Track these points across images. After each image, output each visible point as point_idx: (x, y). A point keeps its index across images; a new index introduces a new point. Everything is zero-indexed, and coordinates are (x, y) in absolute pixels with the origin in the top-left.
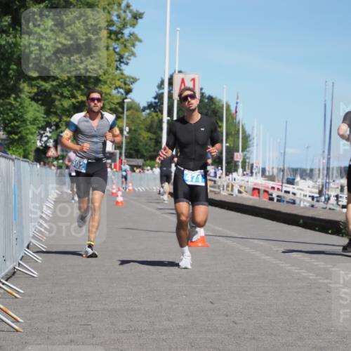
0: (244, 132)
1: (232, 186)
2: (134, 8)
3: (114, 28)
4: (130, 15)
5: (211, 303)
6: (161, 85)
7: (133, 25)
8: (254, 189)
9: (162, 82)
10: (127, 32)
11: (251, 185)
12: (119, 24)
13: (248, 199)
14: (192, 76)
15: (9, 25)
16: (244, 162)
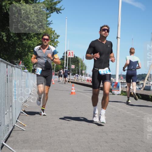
0: (85, 65)
1: (82, 79)
2: (57, 34)
3: (52, 39)
4: (56, 36)
5: (76, 109)
6: (64, 54)
7: (57, 39)
8: (87, 80)
9: (64, 53)
10: (55, 40)
11: (86, 79)
12: (53, 38)
13: (86, 83)
14: (72, 51)
15: (26, 38)
16: (85, 73)
